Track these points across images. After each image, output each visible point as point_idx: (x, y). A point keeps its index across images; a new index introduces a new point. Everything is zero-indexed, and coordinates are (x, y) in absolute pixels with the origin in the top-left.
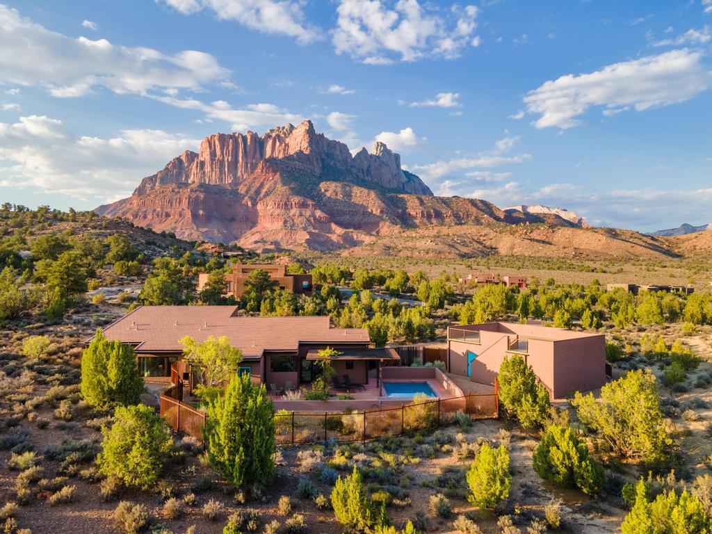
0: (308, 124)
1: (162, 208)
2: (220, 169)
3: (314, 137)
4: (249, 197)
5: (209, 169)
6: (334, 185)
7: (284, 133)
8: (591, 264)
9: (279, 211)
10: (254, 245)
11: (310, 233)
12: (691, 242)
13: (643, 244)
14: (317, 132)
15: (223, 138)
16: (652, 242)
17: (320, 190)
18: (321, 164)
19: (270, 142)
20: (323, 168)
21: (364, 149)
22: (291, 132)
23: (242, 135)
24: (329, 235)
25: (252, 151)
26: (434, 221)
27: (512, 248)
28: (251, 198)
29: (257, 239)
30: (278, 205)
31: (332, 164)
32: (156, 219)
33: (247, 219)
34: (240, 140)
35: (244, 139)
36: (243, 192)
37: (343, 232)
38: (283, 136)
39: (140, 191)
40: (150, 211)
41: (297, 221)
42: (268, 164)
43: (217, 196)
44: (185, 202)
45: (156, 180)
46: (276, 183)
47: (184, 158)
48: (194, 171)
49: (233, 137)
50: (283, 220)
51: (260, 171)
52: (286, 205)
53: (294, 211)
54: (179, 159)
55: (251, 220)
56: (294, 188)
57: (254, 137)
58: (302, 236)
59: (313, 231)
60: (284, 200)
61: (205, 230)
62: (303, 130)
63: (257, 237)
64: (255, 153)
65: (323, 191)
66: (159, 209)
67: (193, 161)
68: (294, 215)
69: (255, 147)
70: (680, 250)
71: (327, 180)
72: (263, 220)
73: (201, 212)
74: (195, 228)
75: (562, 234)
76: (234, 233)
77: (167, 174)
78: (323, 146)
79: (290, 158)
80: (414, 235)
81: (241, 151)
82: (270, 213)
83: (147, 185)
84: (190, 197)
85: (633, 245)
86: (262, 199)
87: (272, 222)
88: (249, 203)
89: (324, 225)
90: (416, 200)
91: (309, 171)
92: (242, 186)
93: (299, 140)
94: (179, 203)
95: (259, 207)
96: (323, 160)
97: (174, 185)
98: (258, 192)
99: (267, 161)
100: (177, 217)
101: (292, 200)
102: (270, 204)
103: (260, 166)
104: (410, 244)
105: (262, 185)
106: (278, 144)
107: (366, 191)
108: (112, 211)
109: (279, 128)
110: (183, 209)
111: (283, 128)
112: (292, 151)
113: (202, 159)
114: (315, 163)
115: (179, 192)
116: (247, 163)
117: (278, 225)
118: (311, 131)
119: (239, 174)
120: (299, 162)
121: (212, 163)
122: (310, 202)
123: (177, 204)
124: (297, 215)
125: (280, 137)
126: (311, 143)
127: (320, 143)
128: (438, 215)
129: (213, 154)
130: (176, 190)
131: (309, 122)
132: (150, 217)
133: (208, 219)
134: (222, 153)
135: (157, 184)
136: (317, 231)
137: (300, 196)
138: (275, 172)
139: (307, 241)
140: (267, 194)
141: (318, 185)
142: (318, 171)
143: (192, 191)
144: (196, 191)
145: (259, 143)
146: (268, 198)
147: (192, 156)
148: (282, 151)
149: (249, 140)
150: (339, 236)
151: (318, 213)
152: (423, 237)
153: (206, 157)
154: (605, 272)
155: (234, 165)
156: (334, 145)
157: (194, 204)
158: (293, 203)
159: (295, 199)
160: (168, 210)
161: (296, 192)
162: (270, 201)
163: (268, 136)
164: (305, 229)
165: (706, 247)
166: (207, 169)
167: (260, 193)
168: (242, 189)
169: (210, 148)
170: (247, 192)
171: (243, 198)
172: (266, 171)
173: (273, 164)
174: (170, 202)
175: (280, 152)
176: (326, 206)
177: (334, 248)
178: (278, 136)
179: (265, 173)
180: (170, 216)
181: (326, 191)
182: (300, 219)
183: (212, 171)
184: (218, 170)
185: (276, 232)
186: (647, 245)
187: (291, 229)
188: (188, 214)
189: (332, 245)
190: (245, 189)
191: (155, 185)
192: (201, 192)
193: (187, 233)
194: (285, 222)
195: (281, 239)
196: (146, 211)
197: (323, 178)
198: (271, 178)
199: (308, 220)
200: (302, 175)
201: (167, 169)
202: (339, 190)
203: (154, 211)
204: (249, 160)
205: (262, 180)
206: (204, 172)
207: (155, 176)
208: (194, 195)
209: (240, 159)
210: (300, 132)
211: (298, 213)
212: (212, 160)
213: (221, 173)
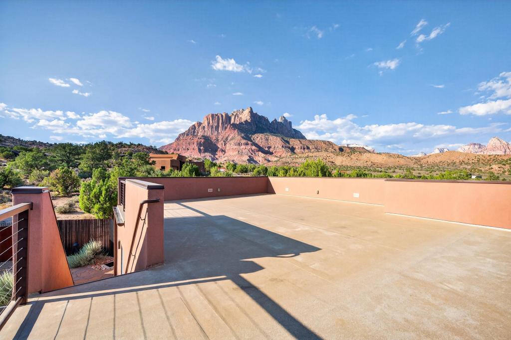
1: (186, 146)
2: (211, 129)
3: (253, 114)
4: (223, 141)
6: (261, 135)
8: (380, 169)
9: (236, 147)
11: (249, 156)
14: (254, 112)
15: (213, 115)
18: (255, 126)
19: (233, 117)
20: (257, 128)
21: (275, 119)
22: (243, 112)
23: (221, 114)
25: (225, 121)
26: (306, 150)
27: (342, 162)
30: (236, 144)
31: (261, 126)
32: (183, 151)
34: (220, 116)
35: (222, 116)
36: (220, 139)
37: (264, 156)
38: (239, 114)
39: (178, 139)
40: (181, 148)
41: (244, 151)
44: (196, 143)
46: (235, 135)
47: (196, 125)
48: (200, 130)
49: (216, 115)
51: (228, 129)
52: (239, 144)
54: (194, 125)
56: (243, 136)
57: (227, 115)
58: (246, 158)
60: (239, 142)
61: (203, 155)
64: (227, 122)
66: (184, 147)
67: (200, 126)
71: (258, 133)
72: (229, 151)
73: (202, 148)
74: (200, 154)
75: (365, 156)
77: (189, 132)
78: (257, 118)
79: (241, 123)
80: (297, 157)
81: (220, 121)
82: (232, 148)
83: (181, 137)
84: (197, 141)
86: (229, 142)
87: (233, 152)
89: (256, 152)
90: (298, 142)
91: (250, 129)
92: (220, 136)
93: (246, 116)
94: (193, 144)
95: (227, 145)
96: (256, 124)
97: (191, 136)
98: (227, 139)
99: (231, 125)
100: (192, 150)
102: (232, 144)
103: (228, 127)
104: (294, 161)
105: (229, 136)
106: (237, 117)
107: (275, 137)
109: (237, 111)
111: (239, 111)
112: (243, 120)
113: (204, 125)
114: (253, 125)
116: (223, 126)
117: (236, 153)
118: (251, 112)
119: (220, 131)
120: (245, 125)
121: (208, 127)
122: (250, 143)
126: (251, 117)
127: (255, 117)
128: (308, 148)
129: (209, 123)
130: (192, 138)
131: (251, 108)
133: (205, 151)
134: (213, 122)
135: (185, 136)
136: (252, 156)
137: (246, 140)
138: (235, 130)
139: (248, 160)
140: (231, 140)
142: (254, 129)
143: (198, 138)
145: (228, 118)
146: (232, 141)
147: (200, 124)
149: (224, 116)
151: (253, 148)
152: (300, 157)
153: (206, 124)
155: (217, 127)
156: (262, 118)
157: (199, 145)
158: (242, 143)
159: (243, 141)
160: (188, 147)
161: (244, 138)
162: (232, 142)
163: (233, 114)
164: (247, 154)
166: (206, 129)
169: (208, 120)
170: (222, 139)
172: (231, 129)
173: (235, 126)
176: (257, 144)
178: (237, 114)
180: (189, 150)
181: (257, 137)
183: (208, 130)
185: (235, 156)
187: (241, 155)
188: (196, 148)
190: (222, 137)
192: (203, 139)
194: (239, 151)
195: (236, 159)
196: (179, 148)
197: (255, 132)
198: (233, 133)
199: (249, 151)
201: (189, 130)
202: (263, 137)
205: (229, 134)
206: (205, 131)
207: (185, 133)
208: (199, 140)
209: (220, 125)
210: (247, 112)
211: (244, 148)
212: (208, 125)
213: (212, 131)
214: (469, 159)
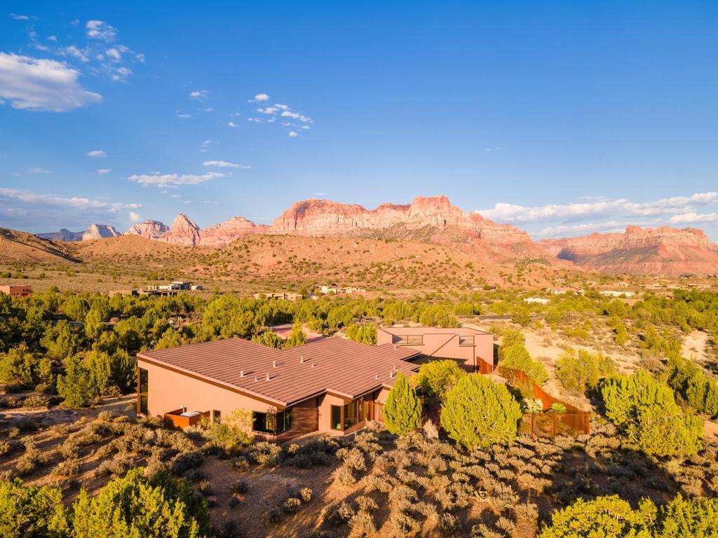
12: (87, 248)
13: (43, 248)
16: (51, 246)
70: (79, 255)
85: (34, 248)
154: (26, 278)
165: (102, 253)
186: (47, 249)
214: (159, 252)
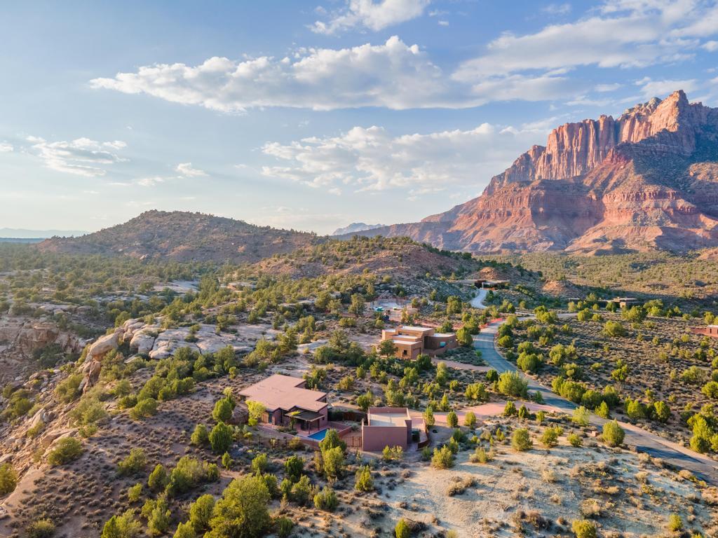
0: (678, 94)
1: (504, 208)
2: (567, 160)
3: (686, 109)
4: (594, 191)
5: (556, 161)
6: (709, 166)
7: (647, 111)
9: (628, 203)
10: (592, 245)
11: (664, 229)
14: (691, 101)
15: (571, 128)
17: (688, 175)
18: (694, 141)
19: (628, 123)
20: (698, 145)
22: (655, 106)
23: (593, 121)
24: (692, 230)
25: (605, 137)
28: (596, 191)
29: (598, 237)
30: (628, 197)
31: (713, 137)
32: (498, 219)
33: (591, 214)
34: (591, 127)
35: (596, 125)
36: (588, 185)
37: (713, 226)
38: (645, 114)
39: (490, 190)
40: (493, 211)
41: (651, 214)
42: (619, 151)
43: (558, 192)
44: (526, 200)
45: (504, 178)
46: (627, 172)
47: (531, 154)
48: (541, 165)
49: (581, 125)
50: (633, 214)
51: (609, 160)
52: (637, 196)
53: (649, 203)
54: (527, 156)
55: (595, 215)
56: (649, 176)
57: (609, 121)
58: (654, 232)
59: (672, 226)
60: (636, 190)
61: (544, 228)
62: (672, 103)
63: (598, 235)
64: (609, 138)
65: (692, 174)
66: (501, 209)
67: (541, 155)
68: (647, 208)
69: (609, 132)
71: (699, 162)
72: (608, 215)
73: (541, 210)
74: (534, 226)
76: (575, 230)
77: (514, 172)
78: (700, 117)
79: (649, 140)
81: (591, 138)
82: (617, 206)
83: (496, 184)
84: (530, 196)
86: (609, 192)
87: (619, 217)
88: (594, 197)
89: (688, 216)
91: (675, 152)
92: (587, 178)
93: (665, 116)
94: (520, 202)
95: (605, 200)
96: (697, 136)
97: (516, 184)
98: (605, 184)
99: (618, 148)
100: (518, 216)
101: (646, 190)
102: (618, 196)
103: (610, 155)
105: (611, 176)
106: (637, 124)
108: (464, 211)
109: (640, 105)
110: (524, 208)
111: (647, 104)
112: (654, 131)
113: (549, 152)
114: (685, 141)
115: (520, 191)
116: (598, 151)
117: (626, 219)
118: (682, 103)
119: (589, 164)
120: (661, 143)
121: (560, 156)
122: (670, 191)
123: (519, 203)
124: (651, 206)
125: (640, 116)
126: (680, 118)
127: (695, 115)
129: (561, 146)
130: (518, 189)
131: (681, 92)
132: (493, 216)
133: (548, 216)
134: (571, 144)
135: (505, 182)
136: (676, 226)
137: (658, 184)
138: (627, 159)
139: (659, 240)
140: (616, 185)
141: (685, 167)
142: (688, 150)
143: (533, 189)
144: (537, 189)
145: (614, 127)
146: (616, 190)
147: (539, 150)
148: (643, 131)
149: (601, 126)
150: (707, 231)
151: (681, 203)
153: (553, 149)
155: (584, 154)
157: (534, 202)
158: (647, 194)
159: (650, 189)
160: (510, 209)
161: (651, 180)
162: (618, 193)
163: (626, 117)
164: (660, 224)
166: (555, 162)
167: (608, 185)
168: (587, 182)
169: (558, 140)
170: (592, 185)
171: (588, 192)
172: (617, 160)
173: (626, 151)
174: (512, 201)
175: (639, 133)
176: (694, 193)
177: (698, 245)
178: (638, 115)
179: (614, 162)
180: (511, 215)
181: (696, 175)
182: (655, 211)
183: (560, 163)
184: (565, 162)
185: (623, 227)
187: (642, 225)
188: (528, 212)
189: (695, 242)
190: (591, 181)
191: (503, 183)
192: (542, 189)
193: (525, 232)
194: (635, 216)
195: (626, 236)
196: (489, 212)
197: (693, 159)
198: (622, 167)
199: (666, 212)
200: (664, 158)
201: (514, 166)
203: (497, 210)
204: (601, 148)
205: (610, 170)
206: (551, 166)
207: (504, 174)
208: (535, 193)
209: (591, 147)
210: (667, 107)
211: (652, 205)
212: (559, 152)
213: (568, 165)
